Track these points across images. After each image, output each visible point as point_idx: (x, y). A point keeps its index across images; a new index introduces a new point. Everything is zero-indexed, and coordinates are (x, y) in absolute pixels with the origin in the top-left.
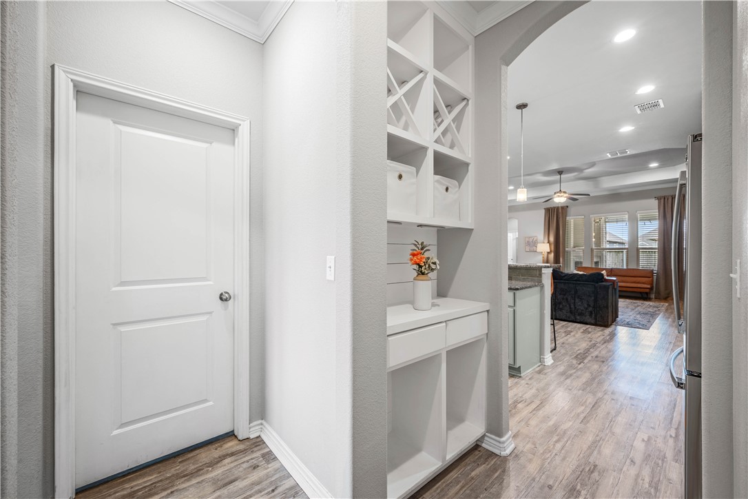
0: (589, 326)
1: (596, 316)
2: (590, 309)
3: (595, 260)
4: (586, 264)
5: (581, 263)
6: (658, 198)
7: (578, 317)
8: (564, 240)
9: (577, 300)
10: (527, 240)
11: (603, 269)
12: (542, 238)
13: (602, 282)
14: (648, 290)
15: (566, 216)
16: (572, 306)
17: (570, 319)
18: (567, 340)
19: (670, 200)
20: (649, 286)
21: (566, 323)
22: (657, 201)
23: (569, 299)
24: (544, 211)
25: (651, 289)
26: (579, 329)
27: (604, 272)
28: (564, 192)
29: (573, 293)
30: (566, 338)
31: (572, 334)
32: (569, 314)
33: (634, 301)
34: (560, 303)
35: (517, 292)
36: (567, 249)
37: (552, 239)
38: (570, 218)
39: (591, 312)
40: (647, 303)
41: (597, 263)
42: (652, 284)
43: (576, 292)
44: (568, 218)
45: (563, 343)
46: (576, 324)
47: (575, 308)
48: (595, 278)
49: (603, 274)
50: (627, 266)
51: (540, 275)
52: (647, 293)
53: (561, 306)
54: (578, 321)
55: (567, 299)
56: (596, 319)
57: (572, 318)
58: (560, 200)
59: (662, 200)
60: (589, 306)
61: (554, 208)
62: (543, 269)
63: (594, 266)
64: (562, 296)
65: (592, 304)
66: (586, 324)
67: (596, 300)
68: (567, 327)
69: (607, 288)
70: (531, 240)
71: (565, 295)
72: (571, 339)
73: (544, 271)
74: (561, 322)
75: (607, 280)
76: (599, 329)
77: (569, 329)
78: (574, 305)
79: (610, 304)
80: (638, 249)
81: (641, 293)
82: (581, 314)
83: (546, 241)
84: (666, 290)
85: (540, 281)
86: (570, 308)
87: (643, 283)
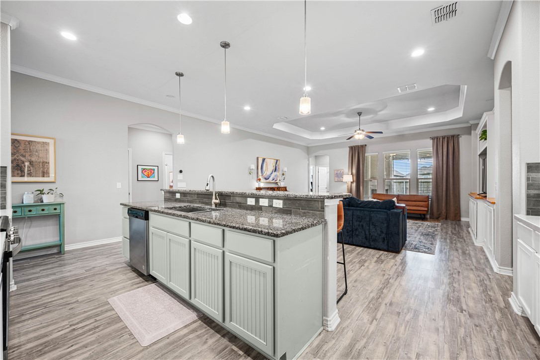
0: (382, 252)
1: (388, 242)
2: (383, 235)
3: (386, 188)
4: (380, 191)
5: (376, 190)
6: (433, 139)
7: (372, 243)
8: (363, 172)
9: (371, 227)
10: (336, 172)
11: (394, 196)
12: (347, 171)
13: (394, 209)
14: (425, 212)
15: (365, 153)
16: (367, 233)
17: (366, 245)
18: (360, 275)
19: (441, 139)
20: (426, 209)
21: (362, 248)
22: (432, 141)
23: (364, 225)
24: (348, 148)
25: (427, 211)
26: (373, 255)
27: (395, 199)
28: (363, 130)
29: (368, 220)
30: (359, 271)
31: (366, 264)
32: (364, 240)
33: (416, 222)
34: (357, 229)
35: (278, 240)
36: (365, 179)
37: (354, 171)
38: (368, 154)
39: (384, 238)
40: (426, 223)
41: (387, 190)
42: (428, 207)
43: (370, 219)
44: (366, 154)
45: (356, 281)
46: (371, 250)
47: (370, 234)
48: (387, 205)
49: (394, 202)
50: (410, 192)
51: (323, 208)
52: (424, 215)
53: (357, 233)
54: (373, 247)
55: (362, 226)
56: (388, 245)
57: (367, 244)
58: (359, 137)
59: (436, 140)
60: (382, 232)
61: (356, 146)
62: (326, 200)
63: (385, 193)
64: (358, 223)
65: (385, 231)
66: (380, 249)
67: (388, 227)
68: (362, 255)
69: (398, 215)
70: (339, 172)
71: (361, 221)
72: (364, 273)
73: (327, 202)
74: (358, 248)
75: (398, 207)
76: (391, 255)
77: (364, 258)
78: (369, 232)
79: (401, 231)
80: (417, 179)
81: (420, 214)
82: (374, 240)
83: (350, 173)
84: (438, 212)
85: (323, 217)
86: (365, 234)
87: (422, 206)
